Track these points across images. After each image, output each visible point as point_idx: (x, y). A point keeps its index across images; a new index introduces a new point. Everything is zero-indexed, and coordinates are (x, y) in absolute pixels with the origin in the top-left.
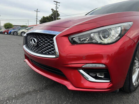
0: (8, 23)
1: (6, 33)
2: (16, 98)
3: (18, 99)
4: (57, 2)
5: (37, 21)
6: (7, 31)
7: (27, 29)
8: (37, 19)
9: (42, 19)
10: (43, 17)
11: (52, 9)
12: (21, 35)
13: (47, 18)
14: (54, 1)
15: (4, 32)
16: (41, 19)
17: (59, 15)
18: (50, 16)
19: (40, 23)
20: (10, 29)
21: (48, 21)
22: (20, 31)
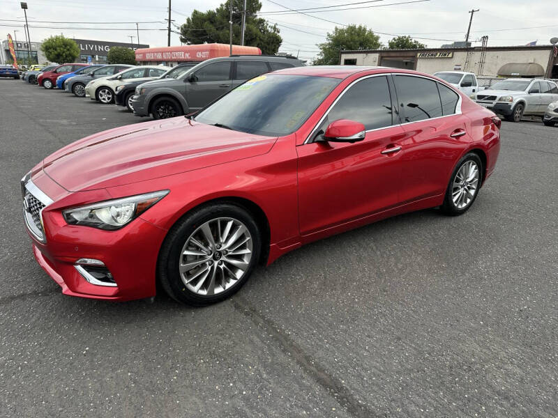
0: (57, 38)
1: (48, 84)
5: (170, 30)
6: (50, 76)
7: (120, 74)
8: (170, 21)
9: (188, 20)
10: (196, 12)
12: (97, 98)
13: (211, 17)
15: (41, 81)
16: (185, 22)
17: (260, 6)
18: (221, 9)
19: (183, 40)
20: (63, 69)
21: (213, 29)
22: (93, 85)
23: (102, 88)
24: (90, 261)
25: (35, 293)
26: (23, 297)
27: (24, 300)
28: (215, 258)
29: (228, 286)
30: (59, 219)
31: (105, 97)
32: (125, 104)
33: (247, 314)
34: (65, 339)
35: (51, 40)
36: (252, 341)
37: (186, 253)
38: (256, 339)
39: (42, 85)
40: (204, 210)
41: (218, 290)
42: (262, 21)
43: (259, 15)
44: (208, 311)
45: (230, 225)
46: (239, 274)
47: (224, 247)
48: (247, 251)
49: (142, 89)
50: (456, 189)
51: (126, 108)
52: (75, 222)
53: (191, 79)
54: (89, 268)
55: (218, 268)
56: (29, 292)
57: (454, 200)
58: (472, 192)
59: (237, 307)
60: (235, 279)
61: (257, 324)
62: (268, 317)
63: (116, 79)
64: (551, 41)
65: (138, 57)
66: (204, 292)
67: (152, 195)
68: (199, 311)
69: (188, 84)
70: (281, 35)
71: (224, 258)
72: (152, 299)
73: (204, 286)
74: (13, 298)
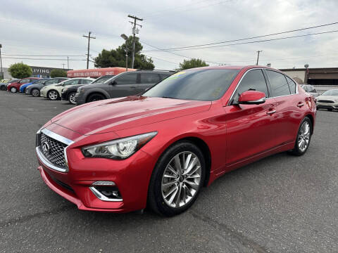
0: (19, 64)
1: (13, 90)
2: (20, 221)
3: (22, 222)
4: (136, 18)
5: (88, 60)
6: (16, 85)
7: (62, 83)
8: (88, 55)
9: (100, 55)
10: (104, 50)
11: (123, 36)
12: (48, 97)
13: (113, 53)
14: (129, 16)
15: (10, 88)
16: (98, 56)
17: (142, 47)
18: (119, 49)
19: (95, 66)
20: (24, 81)
21: (115, 60)
22: (45, 89)
23: (52, 91)
24: (101, 183)
25: (47, 213)
26: (38, 215)
27: (40, 217)
28: (180, 181)
29: (187, 201)
30: (79, 154)
31: (53, 96)
32: (68, 99)
33: (204, 220)
34: (81, 244)
35: (15, 66)
36: (217, 239)
37: (165, 176)
38: (220, 237)
39: (10, 90)
40: (177, 146)
41: (182, 204)
42: (143, 56)
43: (142, 53)
44: (176, 219)
45: (189, 156)
46: (193, 192)
47: (186, 173)
48: (198, 176)
49: (82, 89)
50: (300, 139)
51: (68, 102)
52: (90, 156)
53: (113, 83)
54: (100, 188)
55: (182, 188)
56: (42, 212)
57: (300, 145)
58: (307, 141)
59: (195, 216)
60: (191, 195)
61: (215, 227)
62: (220, 222)
63: (60, 85)
64: (305, 66)
65: (68, 75)
66: (174, 206)
67: (147, 135)
68: (170, 219)
69: (111, 86)
70: (154, 64)
71: (185, 181)
72: (142, 211)
73: (174, 201)
74: (31, 217)
